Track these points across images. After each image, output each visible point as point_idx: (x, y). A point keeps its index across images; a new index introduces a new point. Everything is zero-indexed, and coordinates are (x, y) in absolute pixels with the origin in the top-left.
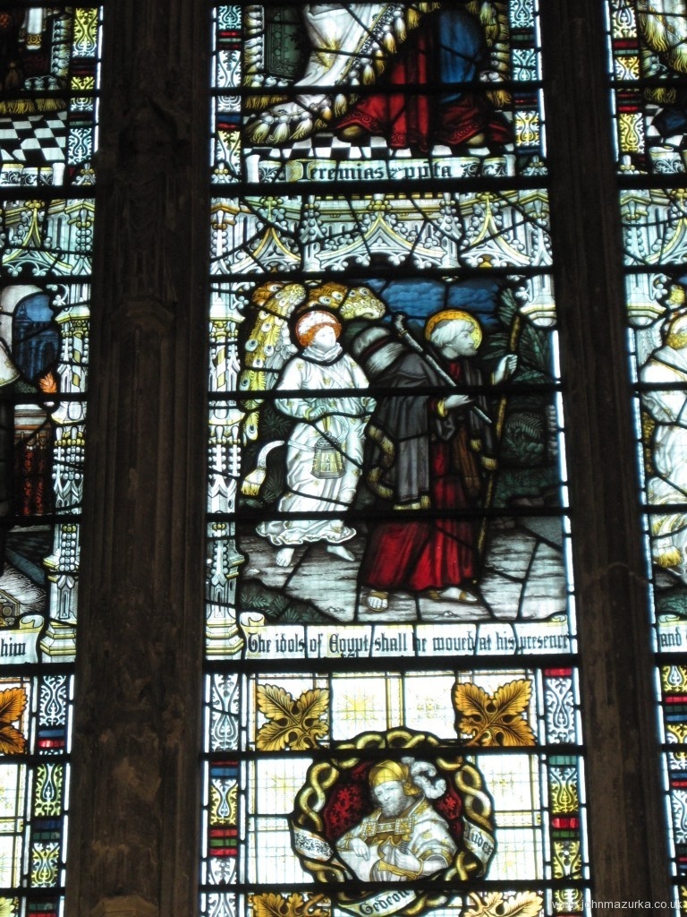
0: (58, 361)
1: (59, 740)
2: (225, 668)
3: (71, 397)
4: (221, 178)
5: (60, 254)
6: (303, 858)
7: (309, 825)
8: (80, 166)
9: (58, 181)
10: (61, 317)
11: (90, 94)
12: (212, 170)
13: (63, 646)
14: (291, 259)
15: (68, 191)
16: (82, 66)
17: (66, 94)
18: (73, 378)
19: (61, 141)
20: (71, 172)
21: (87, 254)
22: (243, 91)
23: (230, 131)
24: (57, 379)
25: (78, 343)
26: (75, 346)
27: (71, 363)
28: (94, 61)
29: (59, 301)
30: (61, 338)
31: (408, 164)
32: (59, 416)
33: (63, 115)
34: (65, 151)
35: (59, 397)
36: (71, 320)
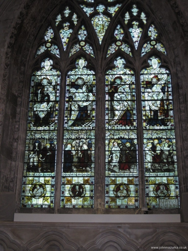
0: (92, 147)
1: (93, 183)
2: (107, 177)
3: (93, 150)
4: (106, 129)
5: (92, 136)
6: (114, 194)
7: (115, 191)
8: (93, 127)
9: (91, 129)
10: (92, 142)
11: (94, 120)
12: (106, 128)
13: (93, 174)
14: (113, 137)
15: (92, 130)
16: (93, 117)
17: (92, 120)
18: (93, 149)
19: (92, 124)
20: (93, 128)
21: (94, 136)
22: (108, 120)
23: (107, 124)
24: (92, 148)
25: (94, 145)
26: (93, 145)
27: (93, 147)
28: (95, 116)
29: (92, 141)
30: (92, 144)
31: (124, 127)
32: (92, 152)
33: (92, 122)
34: (92, 125)
35: (92, 150)
36: (93, 143)
